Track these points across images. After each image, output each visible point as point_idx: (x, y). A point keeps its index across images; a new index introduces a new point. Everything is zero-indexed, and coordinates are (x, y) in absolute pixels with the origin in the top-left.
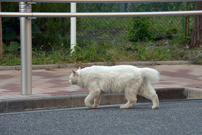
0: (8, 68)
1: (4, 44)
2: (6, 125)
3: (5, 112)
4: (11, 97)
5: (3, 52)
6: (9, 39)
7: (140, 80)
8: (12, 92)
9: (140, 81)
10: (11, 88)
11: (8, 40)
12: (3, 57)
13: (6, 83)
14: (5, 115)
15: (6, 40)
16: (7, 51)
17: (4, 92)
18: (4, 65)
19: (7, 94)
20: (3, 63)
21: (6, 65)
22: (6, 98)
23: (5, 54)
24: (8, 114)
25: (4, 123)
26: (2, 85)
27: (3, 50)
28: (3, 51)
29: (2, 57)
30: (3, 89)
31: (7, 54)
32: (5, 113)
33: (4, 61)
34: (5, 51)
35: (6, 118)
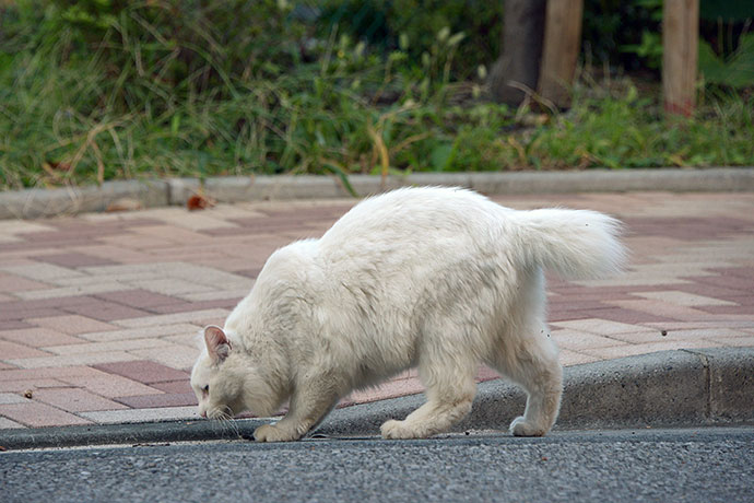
0: (721, 178)
1: (707, 47)
2: (714, 494)
3: (708, 421)
4: (736, 342)
5: (698, 91)
6: (732, 21)
7: (501, 277)
8: (746, 313)
9: (500, 283)
10: (736, 292)
11: (726, 26)
12: (697, 118)
13: (712, 265)
14: (708, 440)
15: (716, 25)
16: (720, 87)
17: (698, 308)
18: (701, 163)
19: (715, 325)
20: (695, 151)
21: (714, 164)
22: (714, 345)
23: (708, 101)
24: (720, 430)
25: (703, 480)
26: (687, 275)
27: (698, 79)
28: (702, 84)
29: (691, 121)
30: (696, 293)
31: (721, 101)
32: (707, 426)
33: (701, 139)
34: (709, 86)
35: (714, 457)
